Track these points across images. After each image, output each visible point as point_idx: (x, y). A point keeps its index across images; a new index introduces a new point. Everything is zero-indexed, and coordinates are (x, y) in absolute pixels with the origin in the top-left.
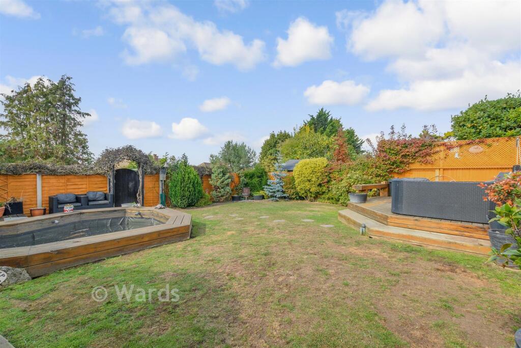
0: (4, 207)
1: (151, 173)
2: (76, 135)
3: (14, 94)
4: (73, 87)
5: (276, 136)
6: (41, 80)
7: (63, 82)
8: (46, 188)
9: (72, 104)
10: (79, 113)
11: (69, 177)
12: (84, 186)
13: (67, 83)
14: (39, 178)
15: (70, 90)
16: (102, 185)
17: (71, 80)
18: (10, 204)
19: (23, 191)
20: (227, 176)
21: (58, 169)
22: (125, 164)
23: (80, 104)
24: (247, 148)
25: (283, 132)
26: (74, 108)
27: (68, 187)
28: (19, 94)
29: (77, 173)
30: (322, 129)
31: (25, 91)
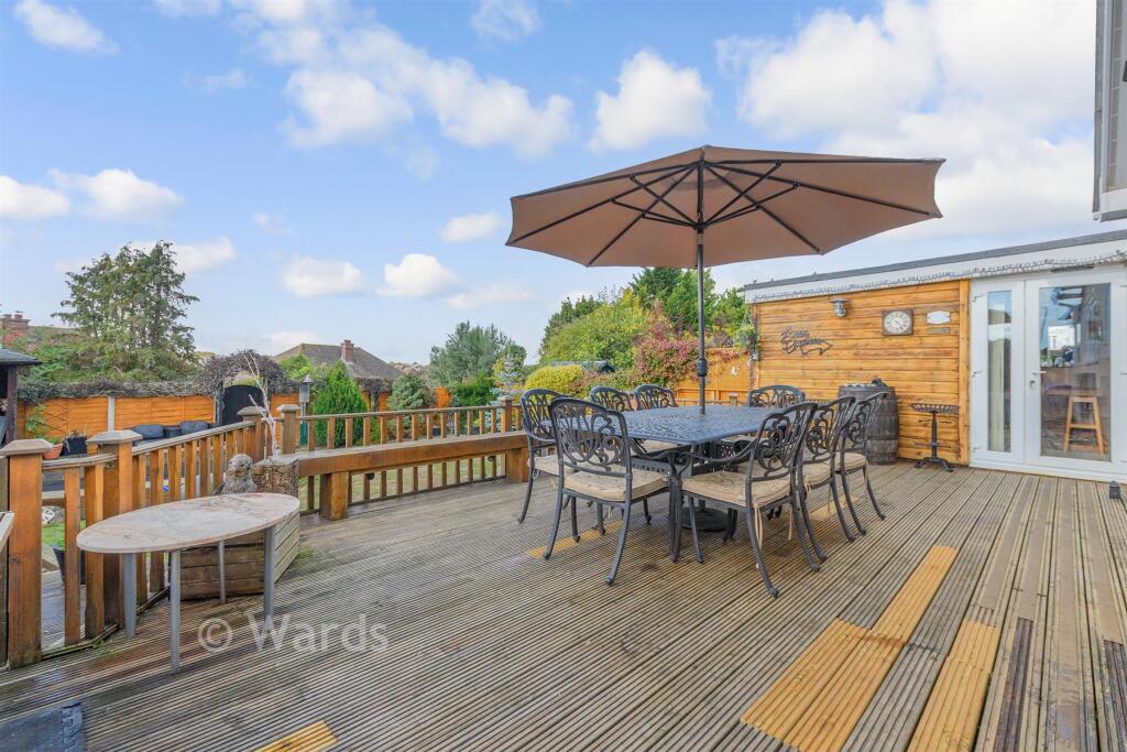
0: (61, 444)
1: (284, 391)
2: (176, 330)
3: (86, 271)
4: (173, 258)
5: (574, 307)
6: (126, 248)
7: (158, 251)
8: (121, 417)
9: (171, 283)
10: (181, 297)
11: (154, 400)
12: (177, 413)
13: (164, 253)
14: (111, 402)
15: (168, 263)
16: (203, 412)
17: (170, 247)
18: (69, 440)
19: (87, 421)
20: (417, 394)
21: (139, 388)
22: (243, 378)
23: (183, 284)
24: (498, 335)
25: (587, 299)
26: (173, 289)
27: (154, 415)
28: (93, 270)
29: (166, 394)
30: (664, 292)
31: (102, 267)
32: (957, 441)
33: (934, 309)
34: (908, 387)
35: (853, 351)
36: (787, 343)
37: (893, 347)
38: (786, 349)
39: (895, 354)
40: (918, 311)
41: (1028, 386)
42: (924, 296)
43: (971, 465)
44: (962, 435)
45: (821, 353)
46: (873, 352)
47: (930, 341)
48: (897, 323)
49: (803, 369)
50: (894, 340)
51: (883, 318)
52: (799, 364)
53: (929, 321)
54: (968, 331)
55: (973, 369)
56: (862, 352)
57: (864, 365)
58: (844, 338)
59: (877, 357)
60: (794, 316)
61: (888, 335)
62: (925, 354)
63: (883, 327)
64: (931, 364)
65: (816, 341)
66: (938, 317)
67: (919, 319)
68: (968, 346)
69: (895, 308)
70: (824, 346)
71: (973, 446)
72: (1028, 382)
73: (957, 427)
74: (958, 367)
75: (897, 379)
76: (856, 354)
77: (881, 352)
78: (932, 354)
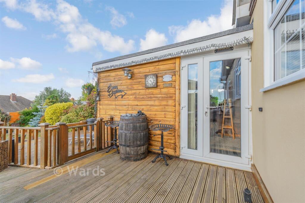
32: (175, 144)
33: (166, 74)
34: (155, 115)
35: (134, 96)
36: (109, 92)
37: (150, 94)
38: (109, 95)
39: (151, 98)
40: (159, 75)
41: (204, 115)
42: (162, 67)
43: (180, 157)
44: (177, 141)
45: (122, 97)
46: (142, 97)
47: (164, 90)
48: (151, 81)
49: (116, 105)
50: (150, 91)
51: (145, 78)
52: (114, 103)
53: (164, 80)
54: (179, 86)
55: (182, 106)
56: (138, 96)
57: (138, 103)
58: (131, 89)
59: (143, 99)
60: (112, 78)
61: (148, 88)
62: (162, 98)
63: (145, 84)
64: (164, 103)
65: (121, 91)
66: (167, 78)
67: (160, 79)
68: (180, 93)
69: (150, 73)
70: (123, 94)
71: (181, 146)
72: (204, 113)
73: (174, 136)
74: (175, 104)
75: (151, 111)
76: (135, 98)
77: (145, 96)
78: (165, 98)
